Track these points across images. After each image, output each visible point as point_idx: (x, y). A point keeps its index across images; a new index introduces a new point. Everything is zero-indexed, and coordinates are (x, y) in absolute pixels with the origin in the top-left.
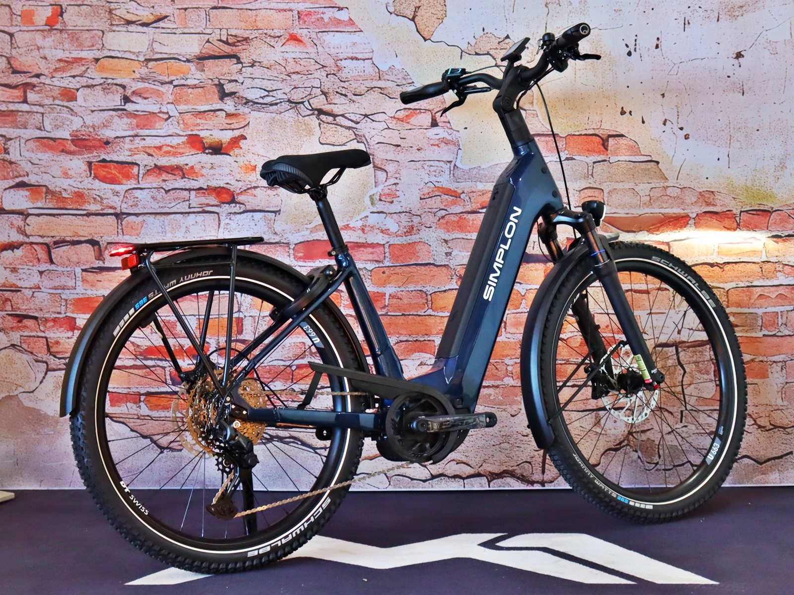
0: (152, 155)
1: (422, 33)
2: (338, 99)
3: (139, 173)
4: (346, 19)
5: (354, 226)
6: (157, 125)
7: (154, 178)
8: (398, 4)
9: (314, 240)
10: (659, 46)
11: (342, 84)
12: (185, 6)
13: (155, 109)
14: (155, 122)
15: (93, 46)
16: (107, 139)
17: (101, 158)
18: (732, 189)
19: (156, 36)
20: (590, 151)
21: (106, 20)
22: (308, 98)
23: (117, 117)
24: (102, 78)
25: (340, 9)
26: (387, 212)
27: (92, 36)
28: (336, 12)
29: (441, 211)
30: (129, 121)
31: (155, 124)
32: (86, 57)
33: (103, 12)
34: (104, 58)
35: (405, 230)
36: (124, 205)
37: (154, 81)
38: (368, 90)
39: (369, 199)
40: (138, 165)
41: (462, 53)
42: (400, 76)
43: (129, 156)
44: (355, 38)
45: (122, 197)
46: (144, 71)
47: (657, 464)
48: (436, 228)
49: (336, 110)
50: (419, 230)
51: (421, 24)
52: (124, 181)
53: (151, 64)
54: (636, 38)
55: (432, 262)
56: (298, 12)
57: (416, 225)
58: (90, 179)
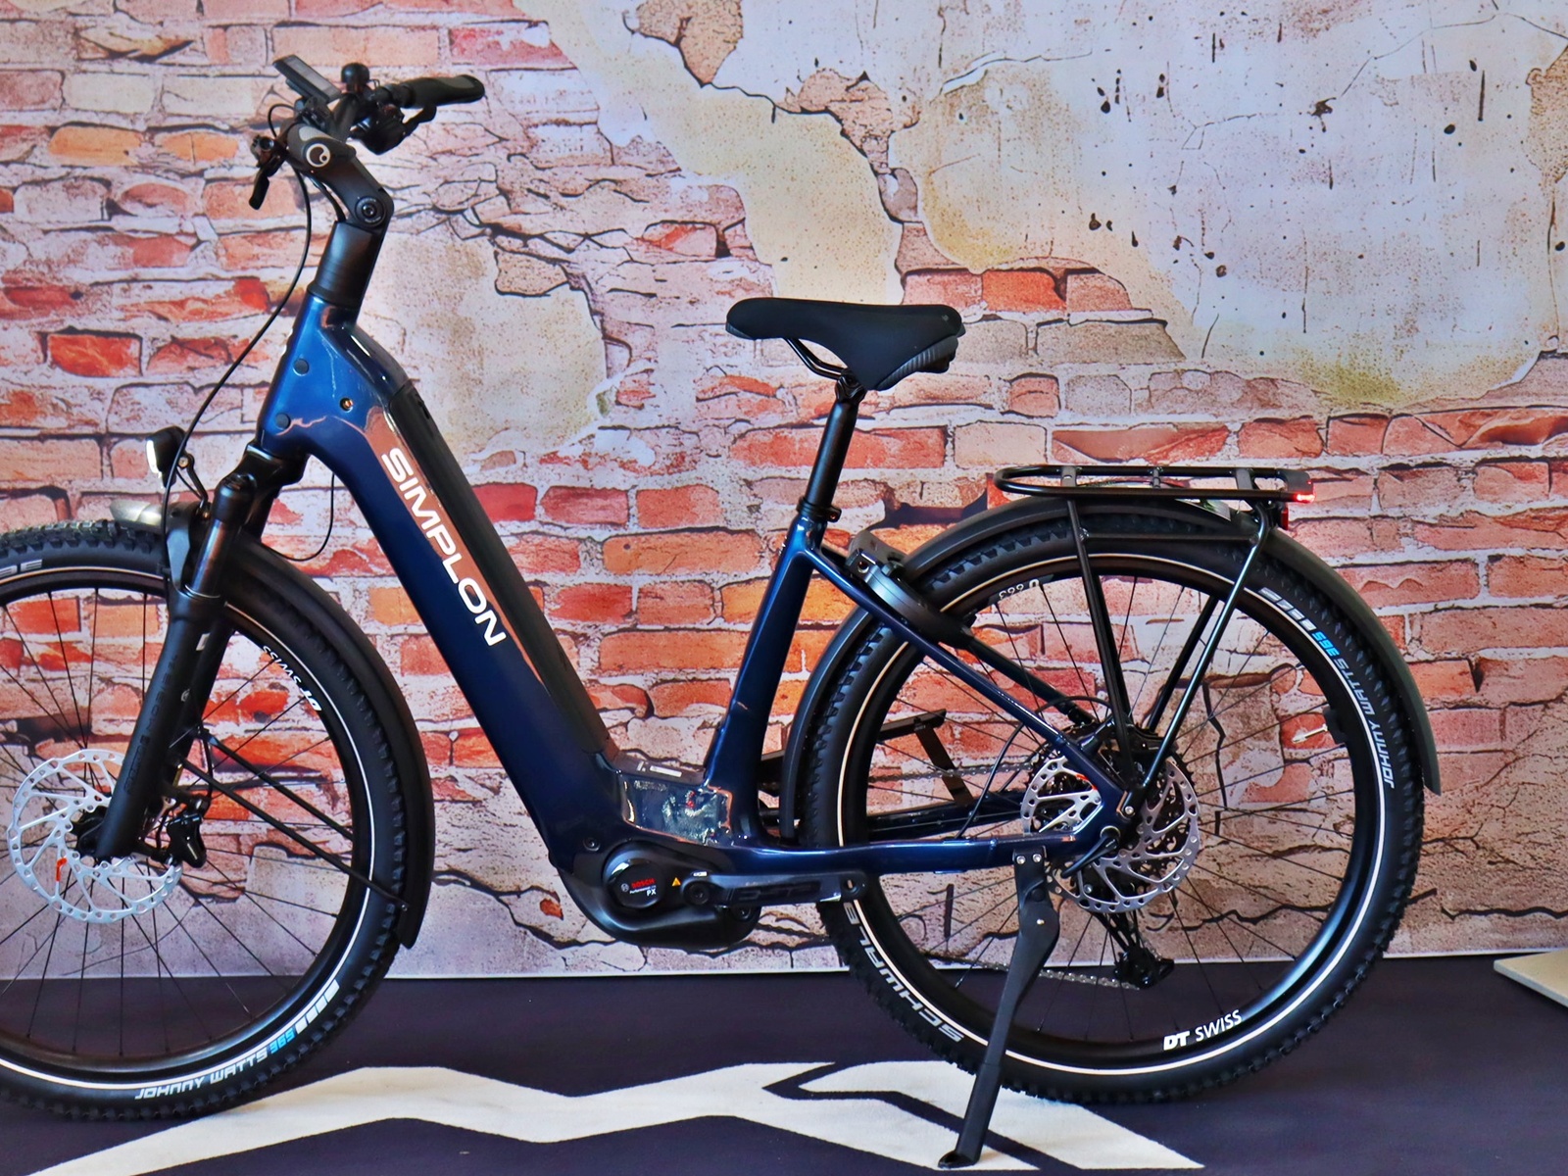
0: (166, 319)
1: (695, 71)
2: (531, 205)
3: (141, 354)
4: (545, 43)
5: (566, 454)
6: (176, 259)
7: (171, 364)
8: (647, 14)
9: (488, 484)
10: (1165, 91)
11: (539, 174)
12: (224, 21)
13: (170, 226)
14: (171, 253)
15: (43, 101)
16: (76, 287)
17: (66, 324)
18: (1310, 373)
19: (168, 83)
20: (1030, 302)
21: (67, 49)
22: (472, 202)
23: (96, 245)
24: (63, 166)
25: (533, 24)
26: (632, 426)
27: (40, 81)
28: (523, 31)
29: (738, 424)
30: (117, 250)
31: (171, 257)
32: (29, 124)
33: (62, 33)
34: (65, 125)
35: (668, 463)
36: (113, 419)
37: (167, 171)
38: (590, 186)
39: (595, 401)
40: (140, 339)
41: (774, 110)
42: (653, 157)
43: (120, 320)
44: (564, 81)
45: (108, 402)
46: (146, 151)
47: (1170, 917)
48: (729, 457)
49: (528, 225)
50: (696, 462)
51: (692, 52)
52: (113, 371)
53: (160, 138)
54: (1118, 76)
55: (721, 525)
56: (450, 32)
57: (689, 453)
58: (45, 366)
